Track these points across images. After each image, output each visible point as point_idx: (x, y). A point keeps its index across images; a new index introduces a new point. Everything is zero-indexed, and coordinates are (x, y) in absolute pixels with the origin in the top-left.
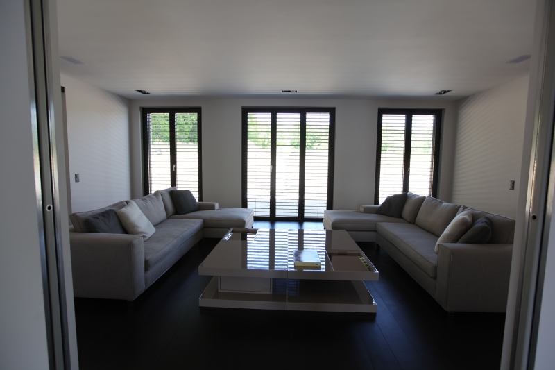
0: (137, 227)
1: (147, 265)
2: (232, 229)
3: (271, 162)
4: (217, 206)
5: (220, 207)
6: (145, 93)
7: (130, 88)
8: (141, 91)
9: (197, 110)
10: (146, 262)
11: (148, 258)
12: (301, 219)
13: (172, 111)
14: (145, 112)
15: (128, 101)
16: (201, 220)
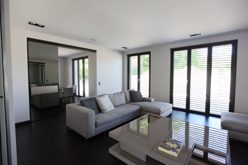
0: (103, 106)
1: (96, 125)
2: (148, 114)
3: (187, 78)
4: (153, 100)
5: (155, 101)
6: (126, 48)
7: (120, 47)
8: (124, 48)
9: (149, 53)
10: (96, 123)
11: (97, 121)
12: (207, 114)
13: (139, 55)
14: (129, 56)
15: (122, 53)
16: (139, 107)
